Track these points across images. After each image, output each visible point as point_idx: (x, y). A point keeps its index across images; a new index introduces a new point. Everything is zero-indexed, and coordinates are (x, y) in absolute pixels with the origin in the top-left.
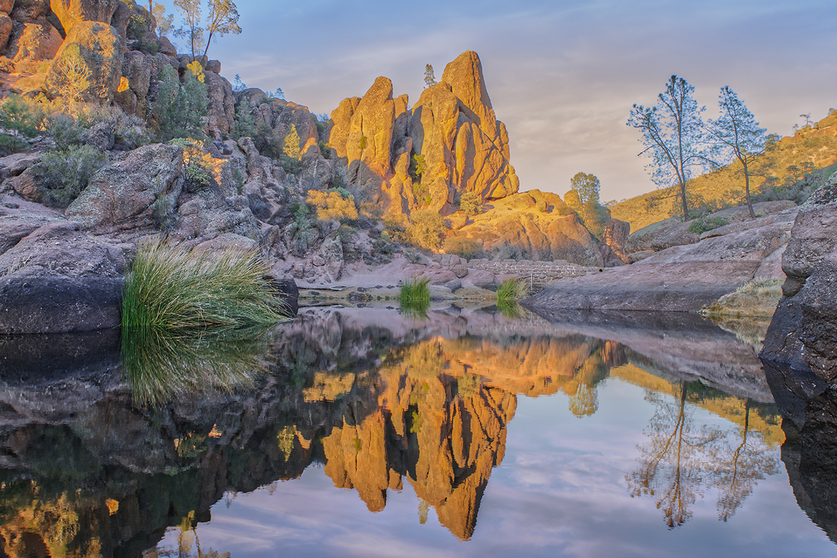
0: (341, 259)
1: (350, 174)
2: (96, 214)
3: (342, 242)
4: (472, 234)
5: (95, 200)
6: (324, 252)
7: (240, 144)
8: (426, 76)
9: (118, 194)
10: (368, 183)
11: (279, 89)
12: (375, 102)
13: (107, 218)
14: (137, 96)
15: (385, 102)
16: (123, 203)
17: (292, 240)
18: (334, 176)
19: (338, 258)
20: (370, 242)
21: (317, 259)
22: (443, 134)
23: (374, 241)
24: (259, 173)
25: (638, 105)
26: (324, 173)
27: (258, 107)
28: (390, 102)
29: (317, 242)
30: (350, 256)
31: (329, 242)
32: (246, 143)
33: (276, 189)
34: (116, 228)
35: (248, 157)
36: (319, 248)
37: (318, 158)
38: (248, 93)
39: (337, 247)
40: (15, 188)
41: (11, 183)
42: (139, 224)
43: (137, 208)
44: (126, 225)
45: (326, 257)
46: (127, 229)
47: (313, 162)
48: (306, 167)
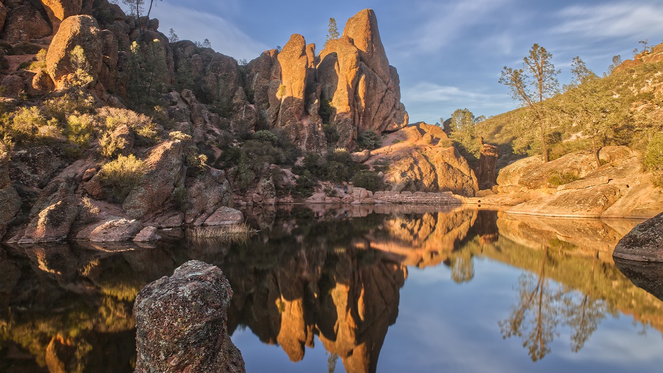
0: (275, 196)
1: (272, 116)
2: (143, 207)
3: (274, 181)
4: (374, 167)
5: (142, 197)
6: (260, 190)
7: (183, 96)
8: (330, 28)
9: (155, 190)
10: (287, 124)
11: (207, 40)
12: (292, 56)
13: (150, 209)
14: (109, 68)
15: (300, 56)
16: (158, 196)
17: (234, 181)
18: (259, 119)
19: (272, 196)
20: (294, 178)
21: (256, 197)
22: (347, 81)
23: (297, 176)
24: (201, 121)
25: (508, 68)
26: (251, 118)
27: (191, 57)
28: (304, 57)
29: (254, 182)
30: (280, 192)
31: (264, 182)
32: (188, 95)
33: (216, 135)
34: (154, 214)
35: (191, 108)
36: (256, 187)
37: (245, 104)
38: (181, 45)
39: (271, 185)
40: (88, 192)
41: (84, 187)
42: (166, 208)
43: (165, 197)
44: (159, 211)
45: (263, 195)
46: (160, 213)
47: (242, 108)
48: (236, 112)
